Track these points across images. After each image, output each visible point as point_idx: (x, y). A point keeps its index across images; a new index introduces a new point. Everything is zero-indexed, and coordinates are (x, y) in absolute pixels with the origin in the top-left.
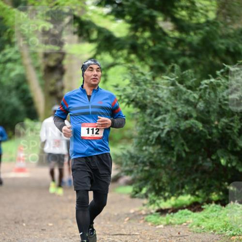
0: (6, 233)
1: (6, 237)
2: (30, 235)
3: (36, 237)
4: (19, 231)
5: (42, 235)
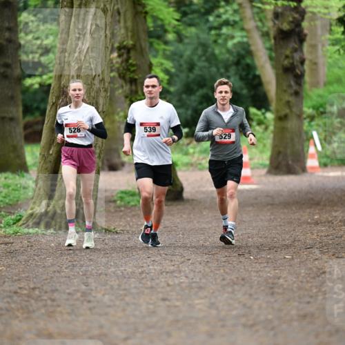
0: (227, 270)
1: (226, 276)
2: (260, 273)
3: (269, 275)
4: (244, 266)
5: (277, 271)
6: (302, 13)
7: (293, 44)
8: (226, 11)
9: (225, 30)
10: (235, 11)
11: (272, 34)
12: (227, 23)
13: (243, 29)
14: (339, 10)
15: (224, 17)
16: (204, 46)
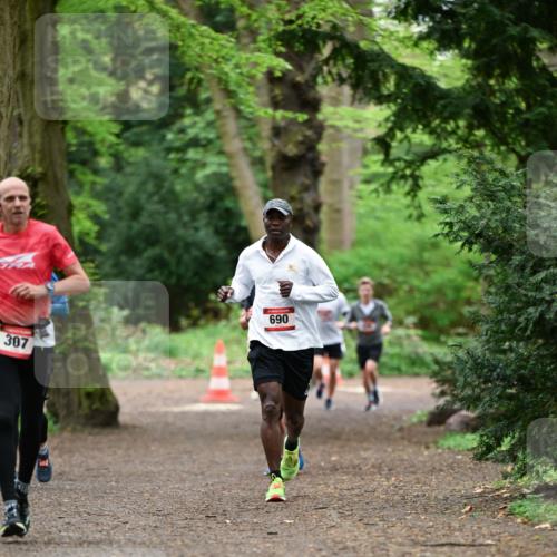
0: (187, 541)
1: (186, 550)
2: (241, 546)
3: (255, 549)
4: (216, 535)
5: (268, 545)
6: (319, 129)
7: (303, 179)
8: (194, 124)
9: (192, 154)
10: (210, 124)
11: (269, 160)
12: (195, 143)
13: (221, 152)
14: (380, 125)
15: (192, 132)
16: (158, 178)
